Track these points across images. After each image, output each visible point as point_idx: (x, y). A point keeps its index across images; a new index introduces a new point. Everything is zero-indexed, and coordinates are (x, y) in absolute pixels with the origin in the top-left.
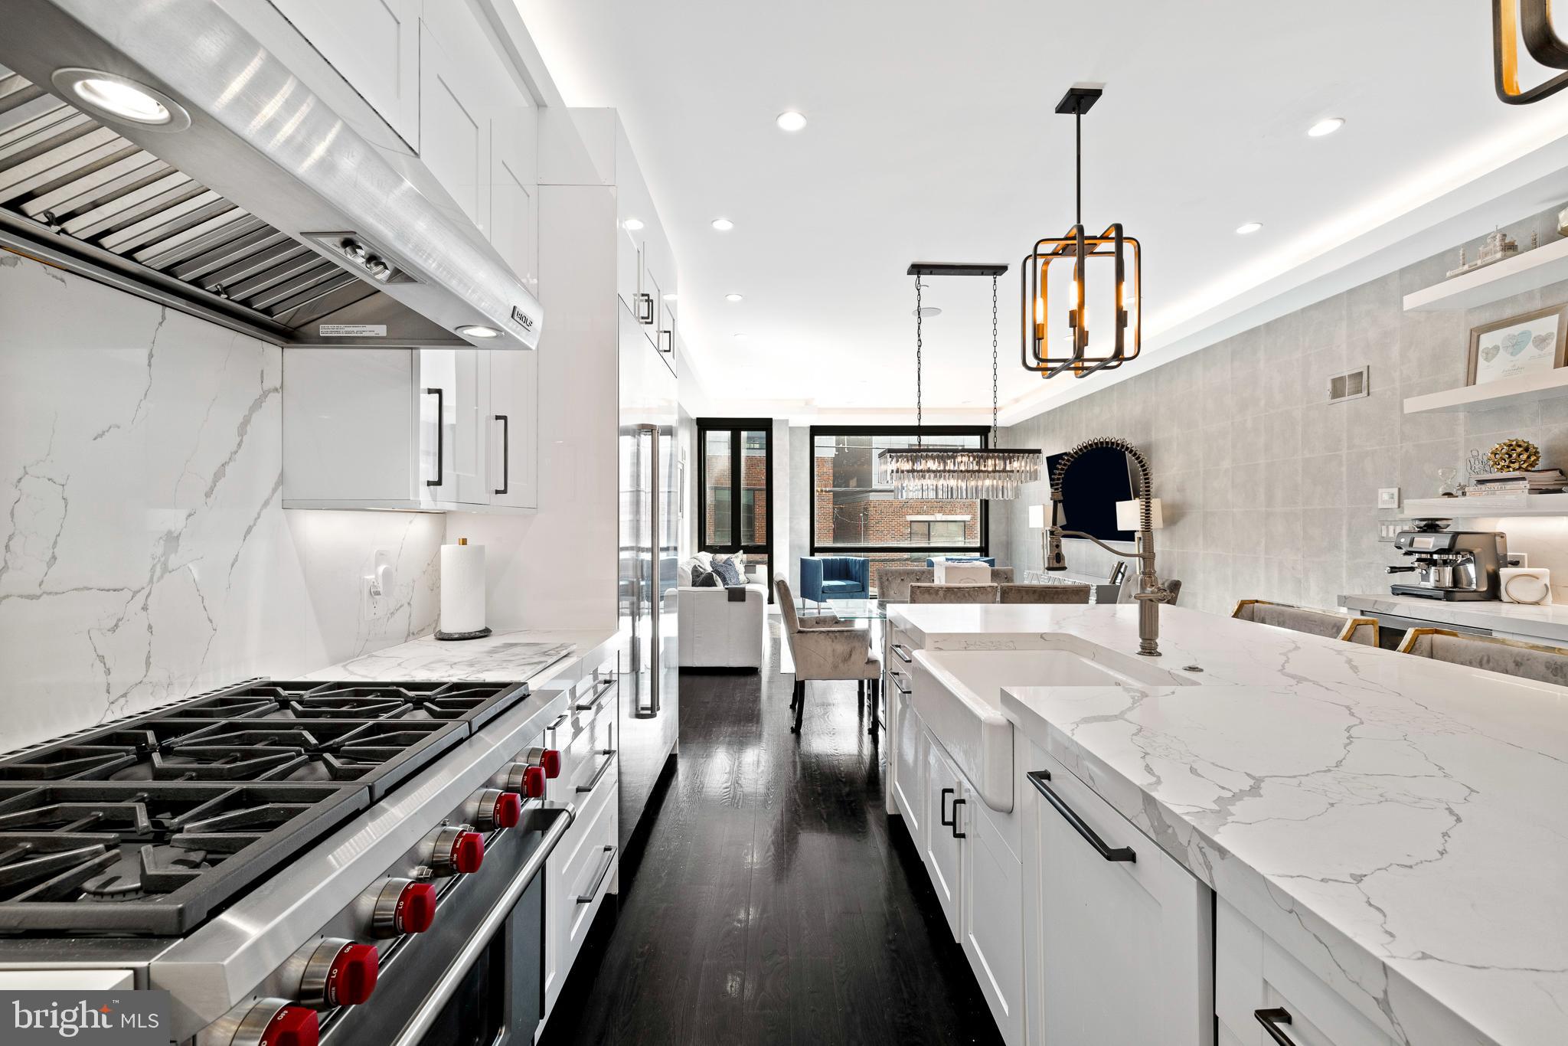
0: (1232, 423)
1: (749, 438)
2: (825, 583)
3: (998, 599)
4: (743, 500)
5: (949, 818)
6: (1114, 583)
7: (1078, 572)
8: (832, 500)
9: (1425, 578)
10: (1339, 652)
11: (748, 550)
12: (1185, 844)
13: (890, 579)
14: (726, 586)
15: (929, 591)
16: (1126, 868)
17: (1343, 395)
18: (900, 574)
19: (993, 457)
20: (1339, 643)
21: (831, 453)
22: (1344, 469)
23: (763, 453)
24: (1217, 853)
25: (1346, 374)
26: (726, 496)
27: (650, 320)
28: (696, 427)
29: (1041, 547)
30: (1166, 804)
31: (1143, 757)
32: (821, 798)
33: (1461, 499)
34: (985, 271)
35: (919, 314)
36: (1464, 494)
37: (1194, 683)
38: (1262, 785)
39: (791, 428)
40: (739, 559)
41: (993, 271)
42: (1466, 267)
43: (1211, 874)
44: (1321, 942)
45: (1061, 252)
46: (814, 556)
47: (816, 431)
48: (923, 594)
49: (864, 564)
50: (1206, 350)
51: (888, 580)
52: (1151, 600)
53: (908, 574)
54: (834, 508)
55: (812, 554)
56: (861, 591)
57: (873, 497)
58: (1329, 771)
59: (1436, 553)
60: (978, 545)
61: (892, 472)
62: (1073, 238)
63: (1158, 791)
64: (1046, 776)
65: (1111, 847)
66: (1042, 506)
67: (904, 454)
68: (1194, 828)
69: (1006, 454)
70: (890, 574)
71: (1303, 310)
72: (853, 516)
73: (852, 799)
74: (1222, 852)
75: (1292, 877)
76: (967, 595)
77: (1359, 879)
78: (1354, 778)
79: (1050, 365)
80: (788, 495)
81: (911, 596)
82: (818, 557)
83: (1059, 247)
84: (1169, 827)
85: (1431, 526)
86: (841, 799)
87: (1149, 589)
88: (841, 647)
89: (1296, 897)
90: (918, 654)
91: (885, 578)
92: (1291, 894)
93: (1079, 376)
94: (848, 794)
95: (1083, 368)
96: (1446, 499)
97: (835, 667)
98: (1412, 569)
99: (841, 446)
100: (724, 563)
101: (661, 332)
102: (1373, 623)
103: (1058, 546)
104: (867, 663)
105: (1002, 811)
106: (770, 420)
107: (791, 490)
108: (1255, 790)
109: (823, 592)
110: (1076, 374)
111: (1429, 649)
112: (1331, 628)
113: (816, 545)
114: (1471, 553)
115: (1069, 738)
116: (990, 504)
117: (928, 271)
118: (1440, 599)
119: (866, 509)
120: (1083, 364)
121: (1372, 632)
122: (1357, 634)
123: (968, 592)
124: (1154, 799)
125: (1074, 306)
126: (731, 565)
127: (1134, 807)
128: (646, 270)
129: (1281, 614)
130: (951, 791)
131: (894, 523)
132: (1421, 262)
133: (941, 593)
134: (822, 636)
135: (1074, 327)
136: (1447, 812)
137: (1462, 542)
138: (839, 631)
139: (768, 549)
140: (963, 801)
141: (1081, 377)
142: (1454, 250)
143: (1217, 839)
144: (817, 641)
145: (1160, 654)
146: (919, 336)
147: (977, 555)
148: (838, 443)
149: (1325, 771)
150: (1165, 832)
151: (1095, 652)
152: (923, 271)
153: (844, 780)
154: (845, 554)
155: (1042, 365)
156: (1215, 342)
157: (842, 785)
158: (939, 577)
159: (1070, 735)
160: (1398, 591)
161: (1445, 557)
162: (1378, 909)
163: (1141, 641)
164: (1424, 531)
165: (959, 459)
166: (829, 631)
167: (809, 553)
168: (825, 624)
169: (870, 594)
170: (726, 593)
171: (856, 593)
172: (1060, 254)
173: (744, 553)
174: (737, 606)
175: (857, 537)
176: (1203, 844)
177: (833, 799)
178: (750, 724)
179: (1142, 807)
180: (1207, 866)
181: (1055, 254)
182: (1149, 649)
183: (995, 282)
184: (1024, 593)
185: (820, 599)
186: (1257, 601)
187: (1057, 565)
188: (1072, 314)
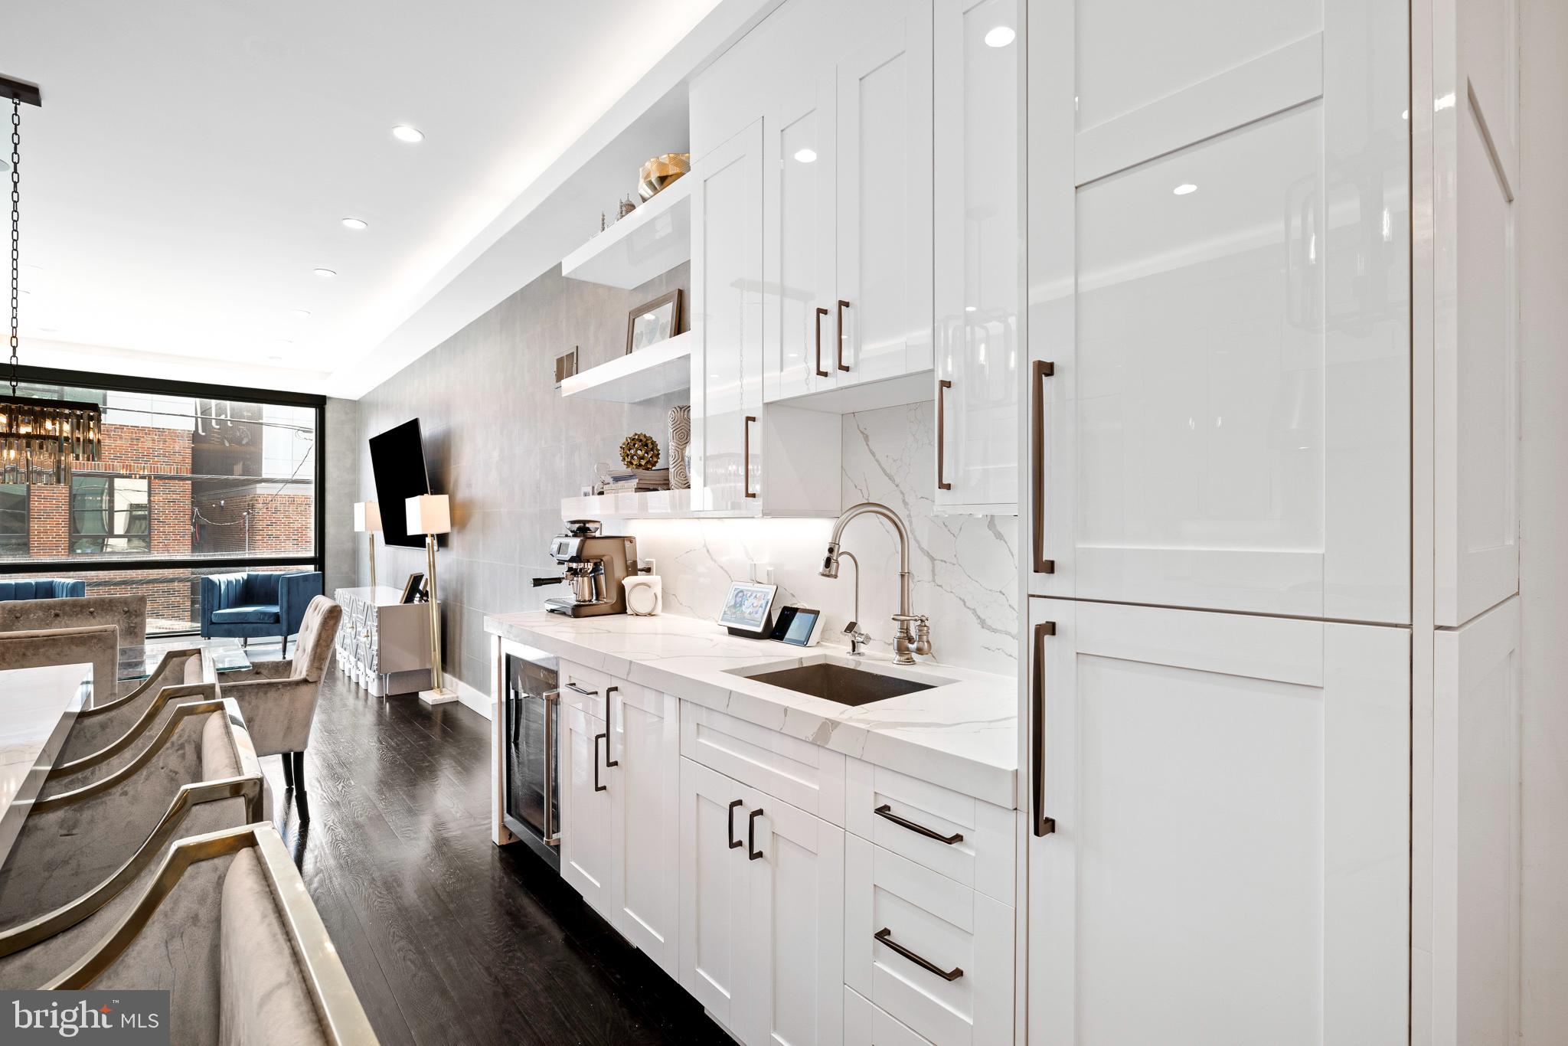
9: (570, 591)
25: (565, 355)
33: (604, 497)
36: (604, 492)
54: (193, 505)
57: (262, 488)
66: (364, 503)
85: (582, 529)
96: (594, 499)
98: (559, 580)
114: (601, 560)
119: (251, 506)
137: (607, 548)
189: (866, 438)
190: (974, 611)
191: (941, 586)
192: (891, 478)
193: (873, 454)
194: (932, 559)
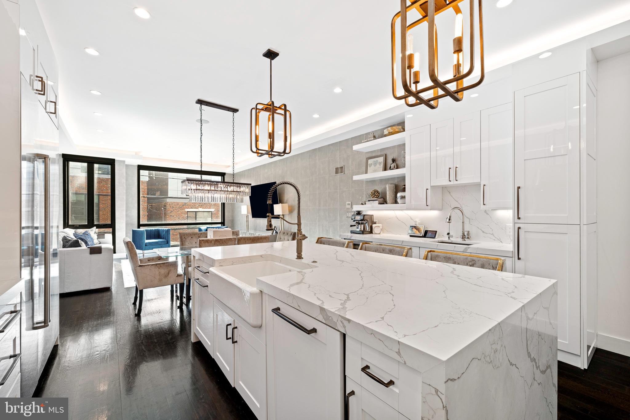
0: (309, 179)
1: (99, 169)
2: (147, 241)
3: (237, 243)
4: (96, 200)
5: (230, 335)
6: (273, 234)
7: (260, 231)
8: (146, 201)
9: (358, 228)
10: (347, 252)
11: (98, 226)
12: (336, 321)
13: (186, 237)
14: (88, 247)
15: (207, 241)
16: (314, 336)
17: (338, 173)
18: (191, 235)
19: (233, 186)
20: (345, 249)
21: (147, 179)
22: (338, 196)
23: (109, 177)
24: (347, 322)
25: (339, 167)
26: (84, 199)
27: (43, 93)
28: (62, 158)
29: (246, 221)
30: (329, 309)
31: (315, 295)
32: (157, 344)
33: (365, 205)
34: (230, 110)
35: (201, 122)
36: (365, 204)
37: (316, 267)
38: (349, 296)
39: (127, 166)
40: (93, 232)
41: (233, 110)
42: (366, 141)
43: (345, 329)
44: (381, 340)
45: (264, 109)
46: (140, 228)
47: (141, 168)
48: (205, 243)
49: (168, 231)
50: (302, 154)
51: (185, 238)
52: (301, 240)
53: (194, 234)
54: (148, 205)
55: (139, 227)
56: (167, 244)
57: (168, 200)
58: (362, 288)
59: (360, 221)
60: (220, 221)
61: (189, 190)
62: (270, 105)
63: (324, 305)
64: (278, 309)
65: (309, 329)
66: (246, 206)
67: (195, 182)
68: (339, 315)
69: (238, 185)
70: (186, 235)
71: (329, 145)
72: (159, 209)
73: (174, 340)
74: (349, 321)
75: (369, 323)
76: (224, 242)
77: (383, 318)
78: (368, 289)
79: (260, 152)
80: (125, 198)
81: (199, 244)
82: (142, 229)
83: (264, 108)
84: (330, 317)
85: (359, 213)
86: (168, 342)
87: (300, 236)
88: (163, 271)
89: (373, 329)
90: (212, 269)
91: (183, 237)
92: (372, 328)
93: (270, 157)
94: (171, 339)
95: (271, 155)
96: (362, 206)
97: (160, 280)
98: (355, 226)
99: (151, 176)
100: (83, 234)
101: (49, 101)
102: (352, 242)
103: (270, 221)
104: (177, 276)
105: (258, 327)
106: (114, 160)
107: (127, 196)
108: (348, 299)
109: (146, 246)
110: (269, 156)
111: (365, 248)
112: (342, 245)
113: (141, 223)
114: (367, 220)
115: (289, 293)
116: (225, 204)
117: (206, 104)
118: (361, 234)
119: (165, 206)
120: (271, 153)
121: (351, 244)
122: (349, 246)
123: (224, 241)
124: (324, 309)
125: (271, 131)
126: (88, 235)
127: (316, 314)
128: (39, 63)
129: (329, 241)
130: (230, 324)
131: (179, 212)
132: (356, 137)
133: (213, 242)
134: (153, 267)
135: (270, 139)
136: (390, 294)
137: (366, 218)
138: (162, 263)
139: (112, 226)
140: (236, 328)
141: (271, 158)
142: (363, 135)
143: (347, 317)
144: (150, 269)
145: (303, 258)
146: (201, 131)
147: (220, 225)
148: (149, 174)
149: (361, 289)
150: (329, 319)
151: (282, 260)
152: (203, 103)
153: (168, 333)
154: (157, 227)
155: (258, 151)
156: (304, 151)
157: (167, 335)
158: (210, 235)
159: (289, 292)
160: (352, 232)
161: (362, 222)
162: (390, 326)
163: (297, 254)
164: (357, 215)
165: (219, 186)
166: (157, 264)
167: (137, 227)
168: (153, 261)
169: (171, 245)
170: (89, 250)
171: (164, 245)
172: (264, 110)
173: (97, 228)
174: (96, 256)
175: (160, 218)
176: (342, 320)
177: (164, 343)
178: (109, 317)
179: (320, 312)
180: (344, 327)
181: (262, 109)
182: (299, 257)
183: (233, 115)
184: (246, 240)
185: (144, 249)
186: (322, 238)
187: (270, 228)
188: (270, 134)
189: (450, 193)
190: (481, 229)
191: (472, 225)
192: (457, 201)
193: (452, 196)
194: (469, 219)
